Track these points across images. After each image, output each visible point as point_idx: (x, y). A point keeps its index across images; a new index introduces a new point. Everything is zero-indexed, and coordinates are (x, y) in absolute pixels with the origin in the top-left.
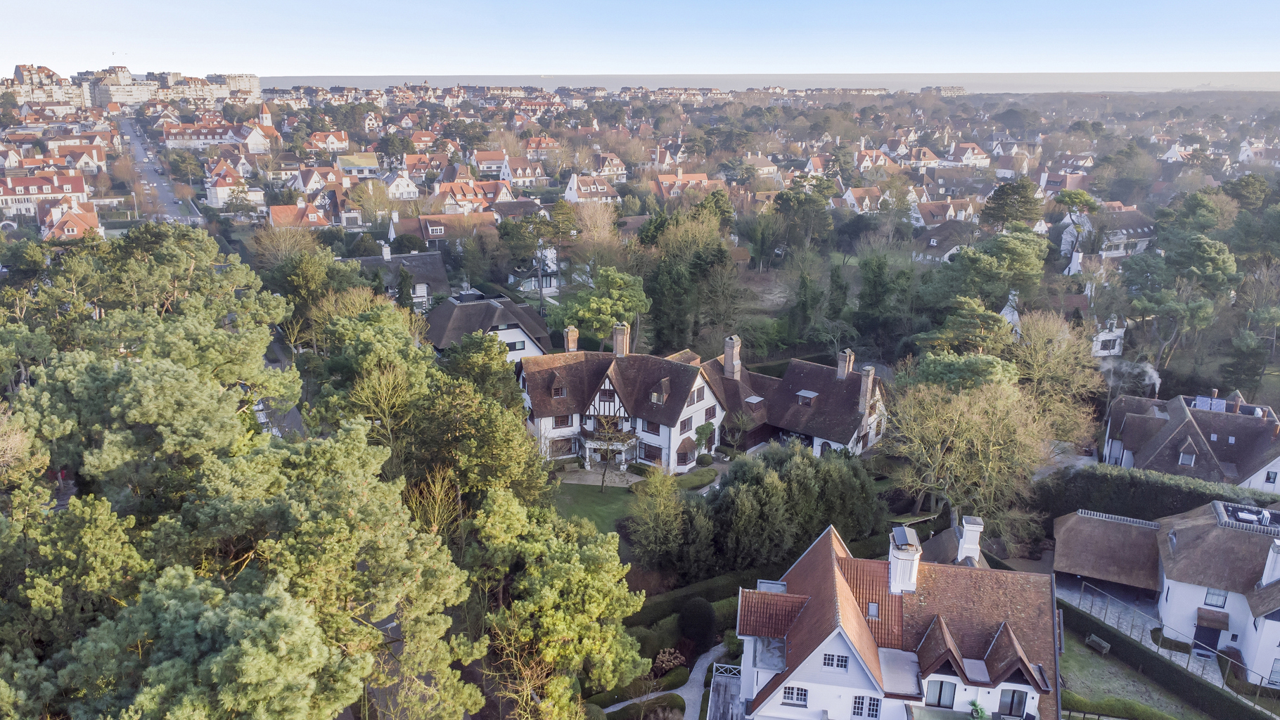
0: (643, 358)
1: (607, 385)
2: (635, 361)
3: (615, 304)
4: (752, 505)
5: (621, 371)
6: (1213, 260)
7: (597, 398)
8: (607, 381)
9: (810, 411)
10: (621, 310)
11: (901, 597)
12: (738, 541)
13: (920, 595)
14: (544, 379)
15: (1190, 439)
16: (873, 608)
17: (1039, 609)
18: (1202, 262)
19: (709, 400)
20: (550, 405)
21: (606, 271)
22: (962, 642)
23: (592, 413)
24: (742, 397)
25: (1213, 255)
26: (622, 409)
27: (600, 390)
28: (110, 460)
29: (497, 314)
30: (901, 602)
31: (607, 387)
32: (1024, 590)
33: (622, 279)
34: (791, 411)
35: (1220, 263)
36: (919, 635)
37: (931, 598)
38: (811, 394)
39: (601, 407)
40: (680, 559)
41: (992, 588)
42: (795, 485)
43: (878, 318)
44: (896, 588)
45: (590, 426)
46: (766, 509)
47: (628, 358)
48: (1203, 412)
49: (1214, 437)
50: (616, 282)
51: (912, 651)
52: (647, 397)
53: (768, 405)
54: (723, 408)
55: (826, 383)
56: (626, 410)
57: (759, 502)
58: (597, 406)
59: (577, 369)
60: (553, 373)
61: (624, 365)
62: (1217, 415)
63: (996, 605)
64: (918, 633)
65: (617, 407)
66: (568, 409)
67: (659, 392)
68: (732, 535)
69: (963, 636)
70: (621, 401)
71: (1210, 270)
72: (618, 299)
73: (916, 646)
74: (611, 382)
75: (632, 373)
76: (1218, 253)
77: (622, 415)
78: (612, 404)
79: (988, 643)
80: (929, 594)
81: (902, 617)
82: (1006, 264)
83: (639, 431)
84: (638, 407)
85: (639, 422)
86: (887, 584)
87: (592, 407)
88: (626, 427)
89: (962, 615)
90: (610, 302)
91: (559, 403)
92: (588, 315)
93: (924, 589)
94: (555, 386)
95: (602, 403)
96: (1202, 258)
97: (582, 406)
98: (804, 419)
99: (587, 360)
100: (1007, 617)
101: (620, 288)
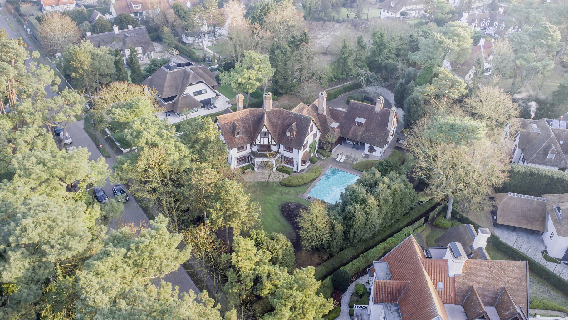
0: (280, 111)
1: (264, 130)
2: (276, 113)
3: (257, 73)
4: (363, 216)
5: (270, 120)
6: (551, 36)
7: (259, 136)
8: (264, 128)
9: (363, 129)
10: (261, 77)
11: (454, 278)
12: (355, 232)
13: (464, 276)
14: (230, 127)
15: (554, 147)
16: (440, 285)
17: (521, 279)
18: (546, 36)
19: (315, 129)
20: (235, 141)
21: (250, 53)
22: (484, 298)
23: (257, 143)
24: (329, 124)
25: (552, 33)
26: (273, 141)
27: (260, 132)
28: (17, 271)
29: (191, 77)
30: (454, 281)
31: (265, 131)
32: (514, 270)
33: (259, 58)
34: (352, 129)
35: (555, 37)
36: (464, 297)
37: (469, 278)
38: (362, 120)
39: (261, 140)
40: (329, 247)
41: (499, 270)
42: (382, 201)
43: (381, 63)
44: (451, 274)
45: (255, 149)
46: (369, 216)
47: (273, 111)
48: (556, 129)
49: (561, 142)
50: (256, 60)
51: (460, 305)
52: (285, 133)
53: (341, 127)
54: (320, 131)
55: (369, 114)
56: (274, 141)
57: (366, 213)
58: (259, 140)
59: (246, 119)
60: (234, 123)
61: (272, 115)
62: (563, 131)
63: (500, 279)
64: (463, 296)
65: (270, 140)
66: (244, 142)
67: (291, 131)
68: (352, 231)
69: (485, 296)
70: (272, 137)
71: (550, 41)
72: (258, 70)
73: (462, 302)
74: (266, 128)
75: (275, 120)
76: (554, 32)
77: (273, 143)
78: (267, 139)
79: (496, 298)
80: (468, 275)
81: (455, 288)
82: (456, 43)
83: (281, 150)
84: (281, 138)
85: (281, 146)
86: (447, 272)
87: (257, 141)
88: (274, 149)
89: (484, 285)
90: (254, 72)
91: (239, 140)
92: (243, 81)
93: (465, 273)
94: (236, 131)
95: (262, 139)
96: (547, 35)
97: (252, 140)
98: (360, 134)
99: (251, 114)
100: (506, 284)
101: (258, 63)
